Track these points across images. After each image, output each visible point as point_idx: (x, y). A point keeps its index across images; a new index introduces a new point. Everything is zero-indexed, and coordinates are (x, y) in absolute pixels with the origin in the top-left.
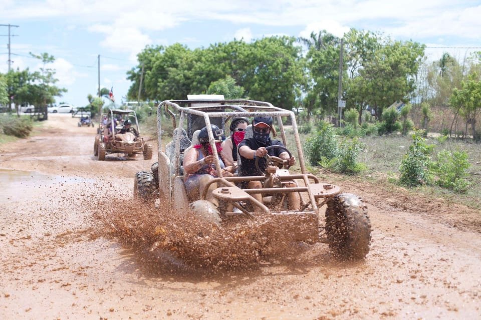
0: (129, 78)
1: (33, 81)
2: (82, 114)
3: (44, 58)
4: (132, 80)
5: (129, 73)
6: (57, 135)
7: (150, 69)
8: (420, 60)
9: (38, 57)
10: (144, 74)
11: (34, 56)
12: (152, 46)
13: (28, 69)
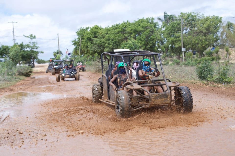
1: (26, 48)
3: (31, 37)
4: (75, 45)
5: (73, 42)
7: (84, 39)
8: (220, 25)
9: (28, 37)
10: (81, 41)
11: (25, 36)
12: (84, 28)
13: (23, 43)
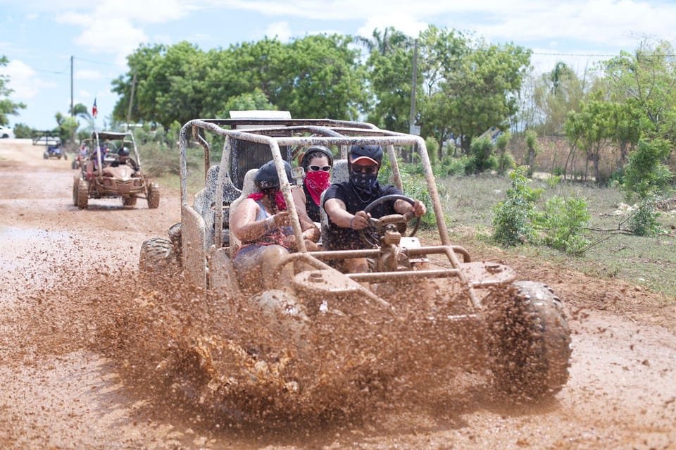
0: (115, 90)
2: (47, 140)
4: (119, 93)
5: (114, 83)
6: (11, 170)
7: (145, 77)
8: (524, 71)
10: (137, 84)
12: (149, 45)
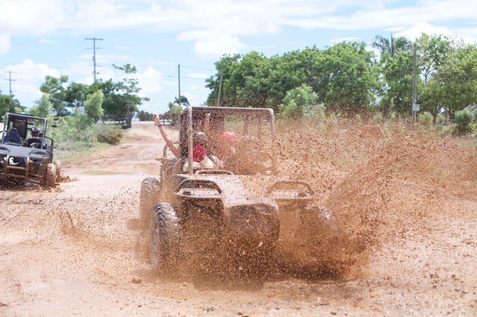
0: (208, 86)
1: (117, 90)
2: (164, 122)
3: (127, 68)
4: (211, 89)
5: (207, 81)
6: (144, 142)
7: (228, 77)
9: (121, 69)
10: (223, 82)
11: (116, 67)
12: (229, 55)
13: (111, 79)
